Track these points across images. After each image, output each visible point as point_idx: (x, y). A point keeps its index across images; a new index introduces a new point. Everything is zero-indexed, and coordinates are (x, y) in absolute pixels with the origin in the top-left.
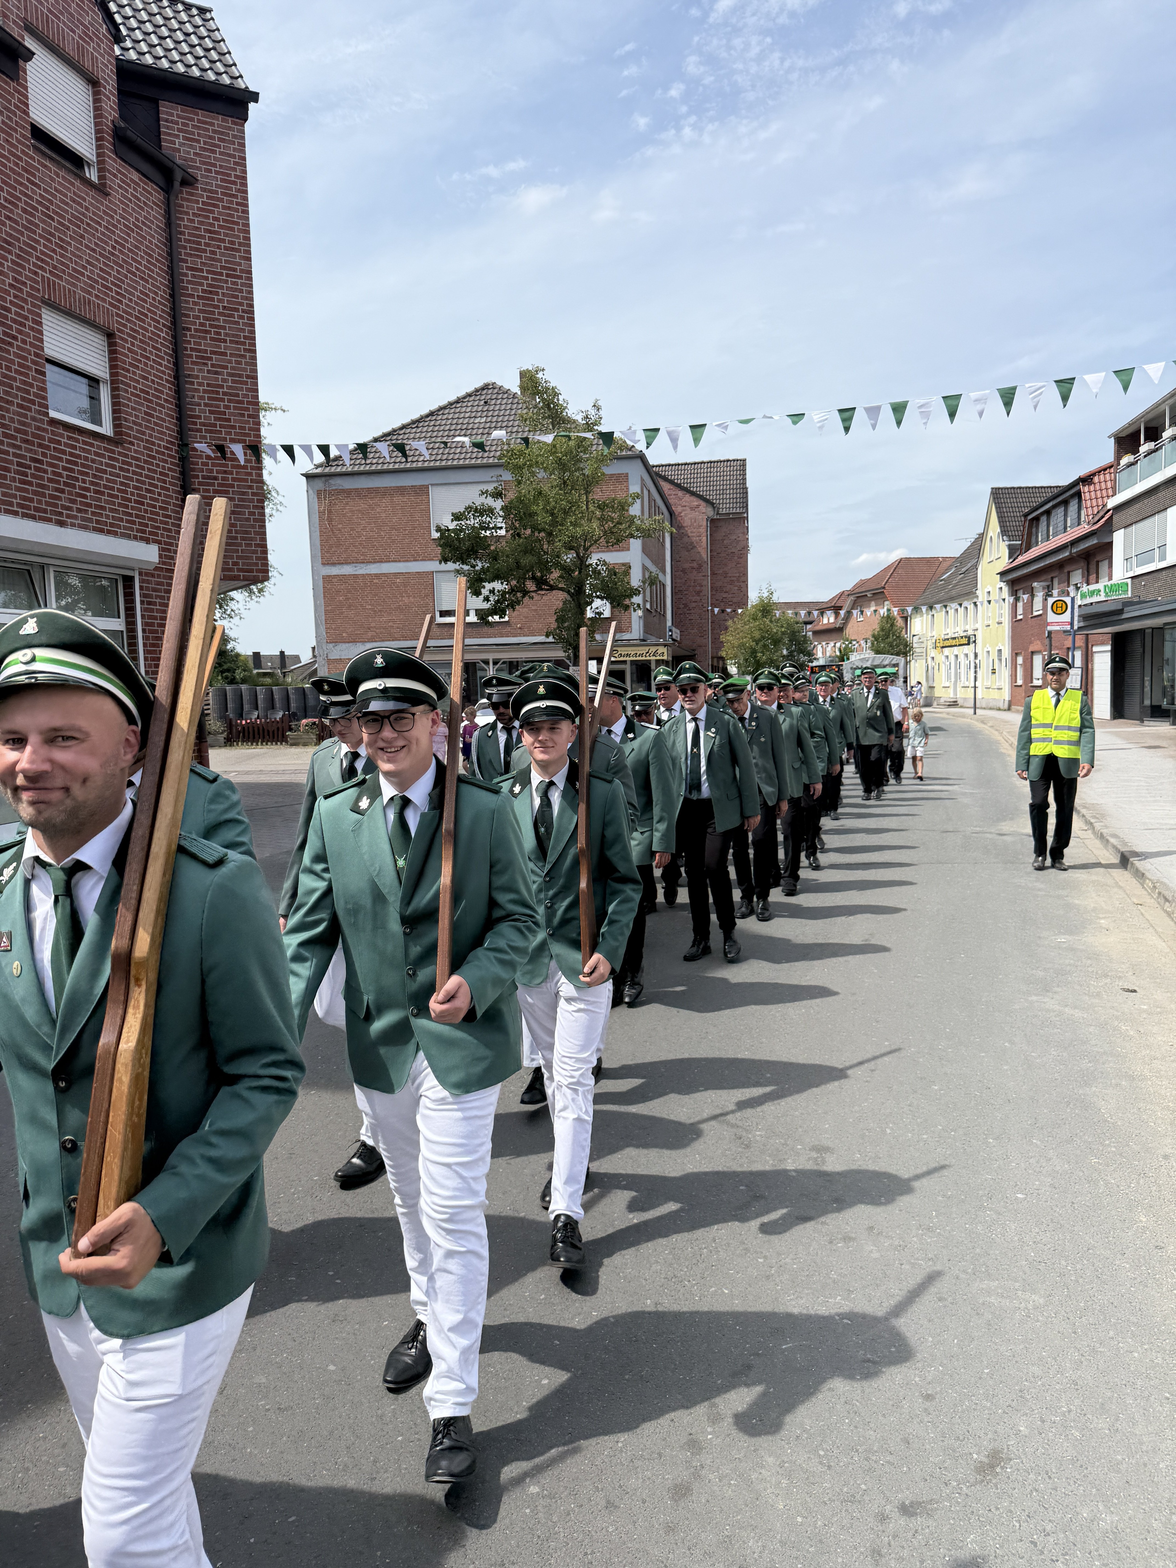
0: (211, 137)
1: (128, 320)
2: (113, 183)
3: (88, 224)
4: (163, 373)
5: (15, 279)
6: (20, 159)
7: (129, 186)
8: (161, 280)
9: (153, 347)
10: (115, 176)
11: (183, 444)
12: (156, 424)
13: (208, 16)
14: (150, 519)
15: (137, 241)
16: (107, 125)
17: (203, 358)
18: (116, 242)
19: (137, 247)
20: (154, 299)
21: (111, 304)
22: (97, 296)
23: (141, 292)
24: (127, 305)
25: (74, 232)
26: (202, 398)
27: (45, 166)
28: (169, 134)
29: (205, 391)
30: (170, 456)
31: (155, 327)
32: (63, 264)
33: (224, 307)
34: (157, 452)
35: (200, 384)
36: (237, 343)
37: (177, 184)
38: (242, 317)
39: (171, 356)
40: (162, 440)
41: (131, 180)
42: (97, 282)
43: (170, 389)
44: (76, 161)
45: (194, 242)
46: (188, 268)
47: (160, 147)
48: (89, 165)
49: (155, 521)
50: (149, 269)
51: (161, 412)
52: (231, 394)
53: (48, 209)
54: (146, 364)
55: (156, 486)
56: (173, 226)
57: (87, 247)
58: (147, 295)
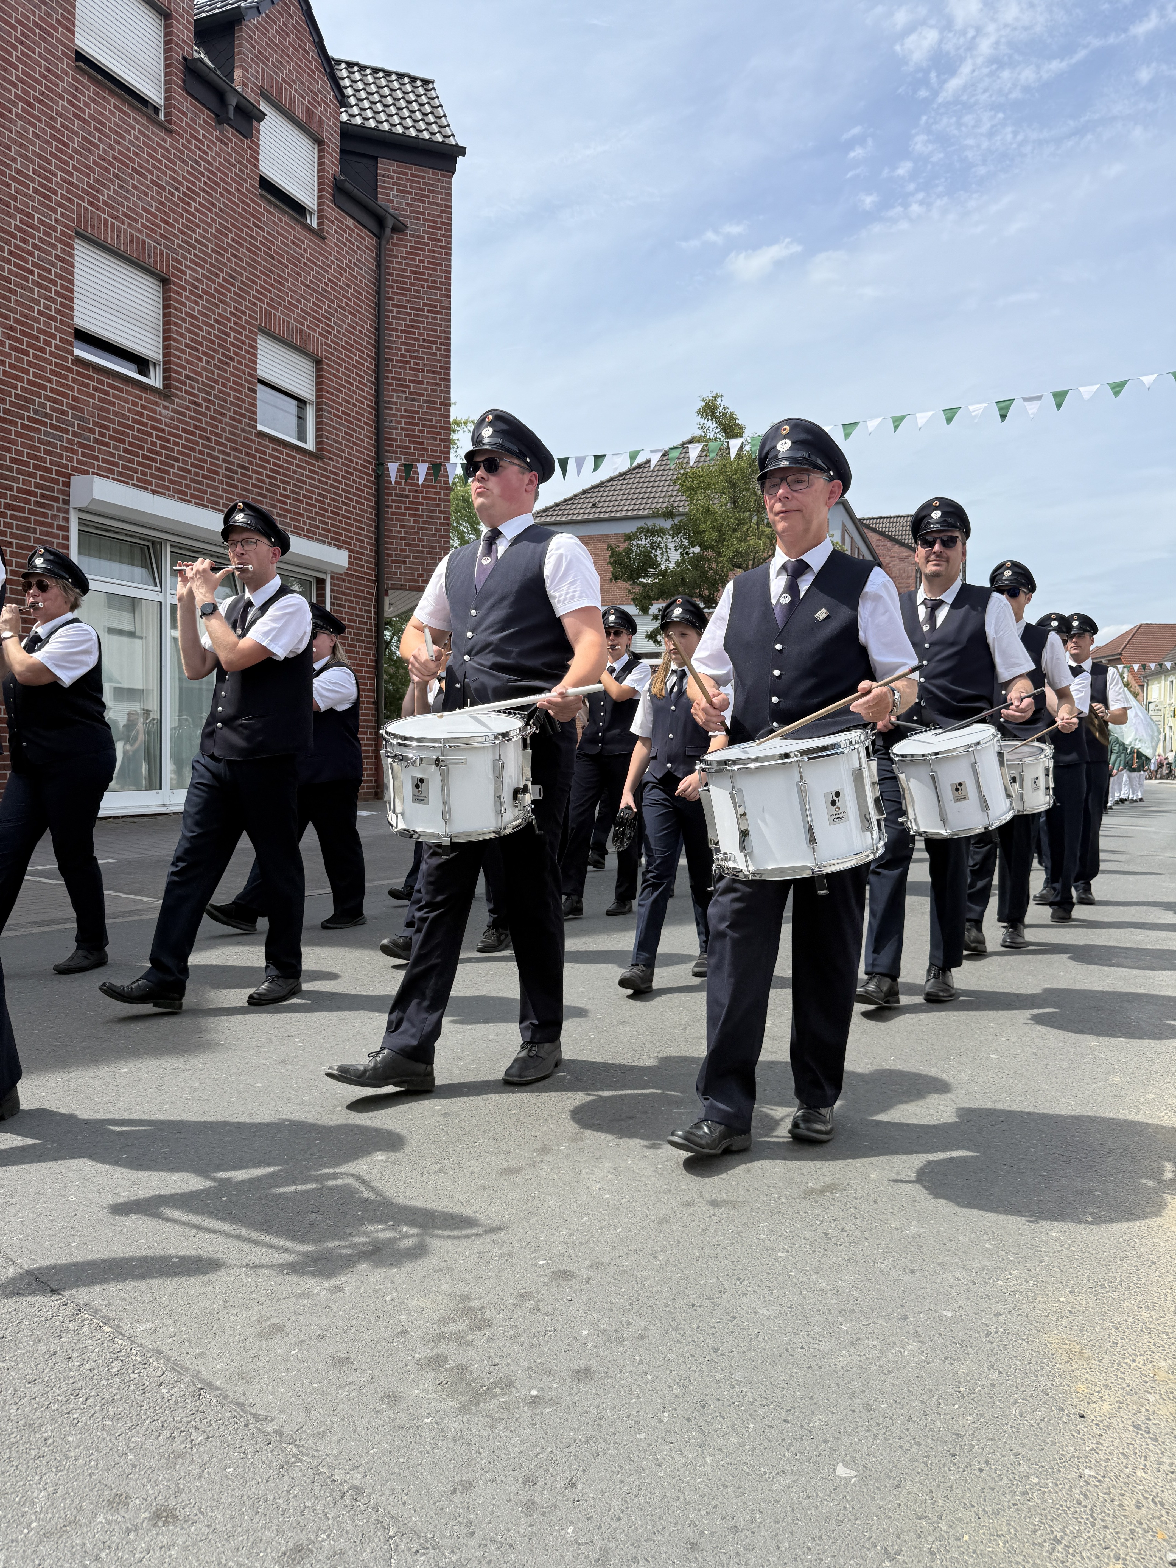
0: (421, 189)
1: (335, 349)
2: (330, 229)
3: (305, 264)
4: (365, 398)
5: (236, 308)
6: (249, 206)
7: (345, 231)
8: (367, 314)
9: (357, 374)
10: (332, 222)
11: (380, 466)
12: (355, 444)
13: (431, 86)
14: (344, 529)
15: (349, 279)
16: (328, 178)
17: (402, 386)
18: (329, 280)
19: (347, 285)
20: (360, 332)
21: (320, 334)
22: (308, 327)
23: (349, 325)
24: (335, 336)
25: (292, 270)
26: (399, 422)
27: (270, 213)
28: (385, 188)
29: (402, 417)
30: (366, 473)
31: (360, 357)
32: (279, 297)
33: (424, 340)
34: (355, 469)
35: (398, 410)
36: (434, 372)
37: (388, 231)
38: (439, 349)
39: (373, 383)
40: (360, 458)
41: (347, 226)
42: (309, 314)
43: (370, 413)
44: (297, 208)
45: (400, 282)
46: (394, 305)
47: (376, 198)
48: (311, 213)
49: (350, 531)
50: (358, 305)
51: (360, 433)
52: (426, 420)
53: (270, 249)
54: (349, 389)
55: (352, 500)
56: (383, 267)
57: (302, 283)
58: (354, 328)
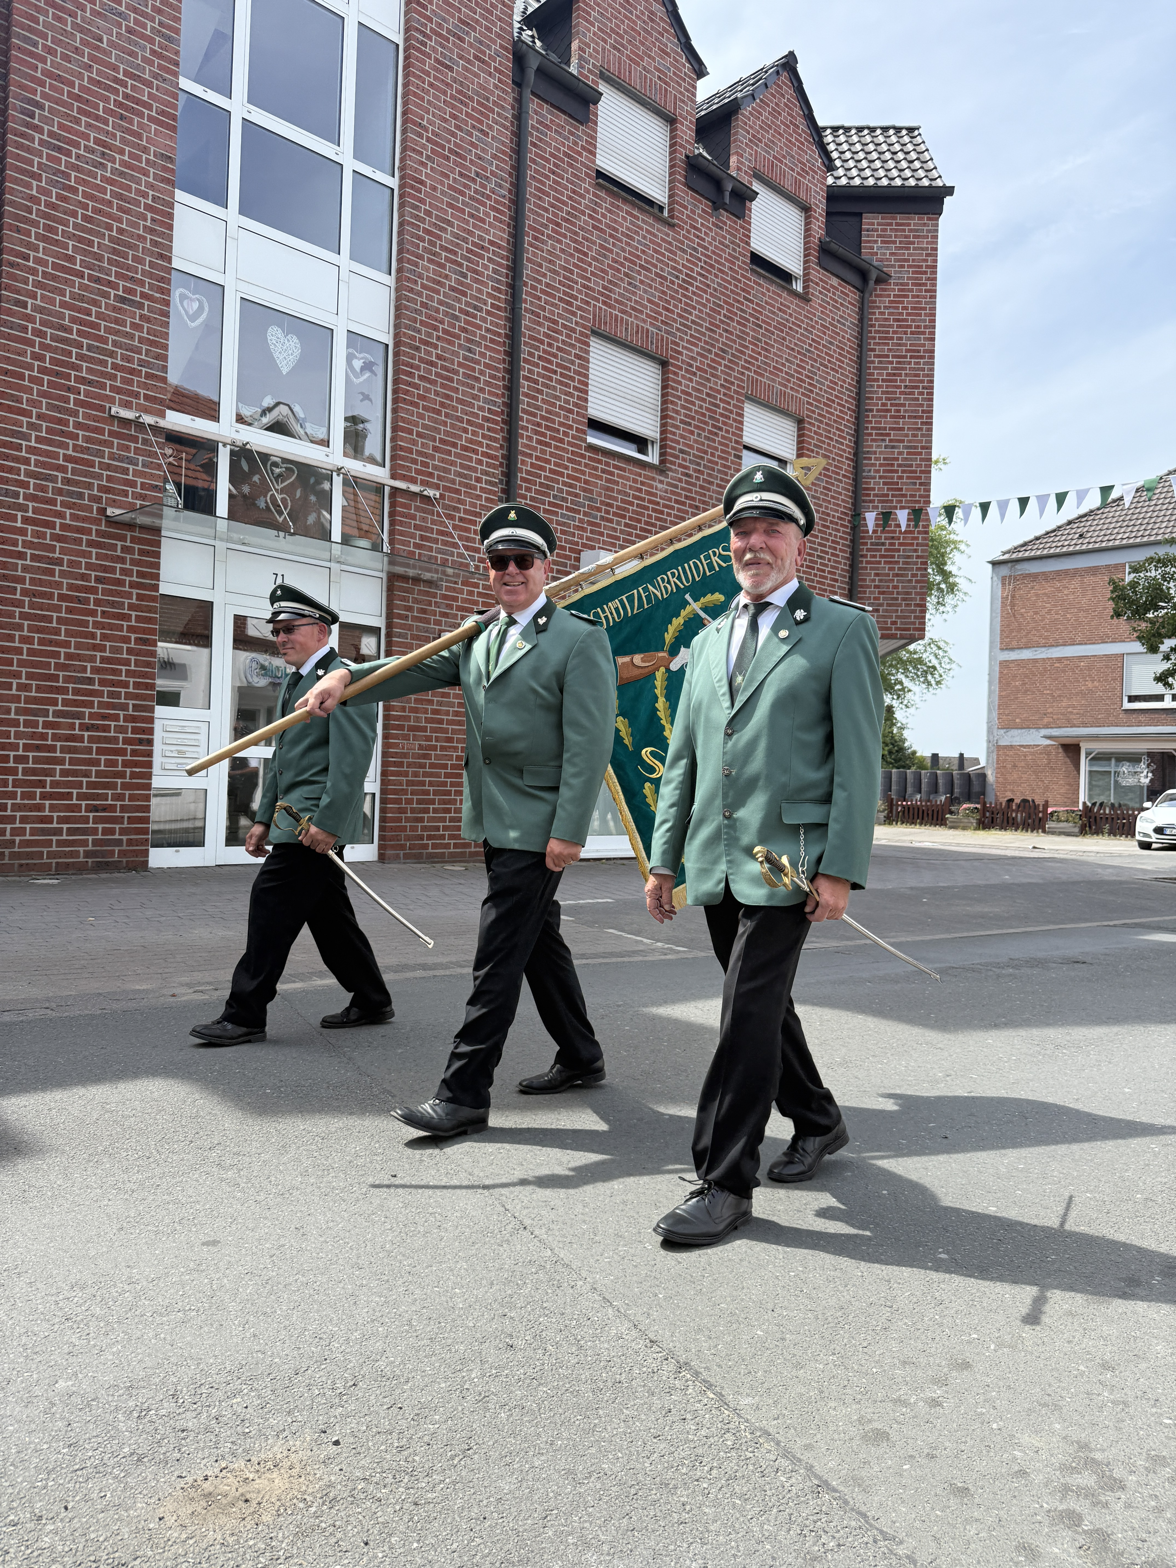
0: (906, 237)
1: (817, 407)
2: (815, 290)
3: (790, 328)
4: (844, 451)
5: (725, 380)
6: (740, 281)
7: (829, 291)
8: (849, 368)
9: (838, 429)
10: (817, 284)
11: (856, 516)
12: (833, 497)
13: (916, 133)
14: (818, 582)
15: (832, 337)
16: (814, 243)
17: (882, 435)
18: (813, 340)
19: (831, 343)
20: (842, 386)
21: (803, 394)
22: (792, 389)
23: (831, 381)
24: (817, 394)
25: (778, 335)
26: (878, 471)
27: (759, 285)
28: (869, 242)
29: (881, 465)
30: (842, 525)
31: (841, 411)
32: (765, 363)
33: (906, 387)
34: (831, 522)
35: (876, 459)
36: (915, 417)
37: (871, 283)
38: (922, 393)
39: (853, 436)
40: (837, 511)
41: (832, 286)
42: (793, 376)
43: (849, 465)
44: (784, 276)
45: (883, 332)
46: (876, 356)
47: (860, 253)
48: (796, 279)
49: (823, 584)
50: (840, 361)
51: (838, 486)
52: (905, 466)
53: (758, 319)
54: (829, 444)
55: (827, 553)
56: (865, 320)
57: (787, 347)
58: (836, 384)
